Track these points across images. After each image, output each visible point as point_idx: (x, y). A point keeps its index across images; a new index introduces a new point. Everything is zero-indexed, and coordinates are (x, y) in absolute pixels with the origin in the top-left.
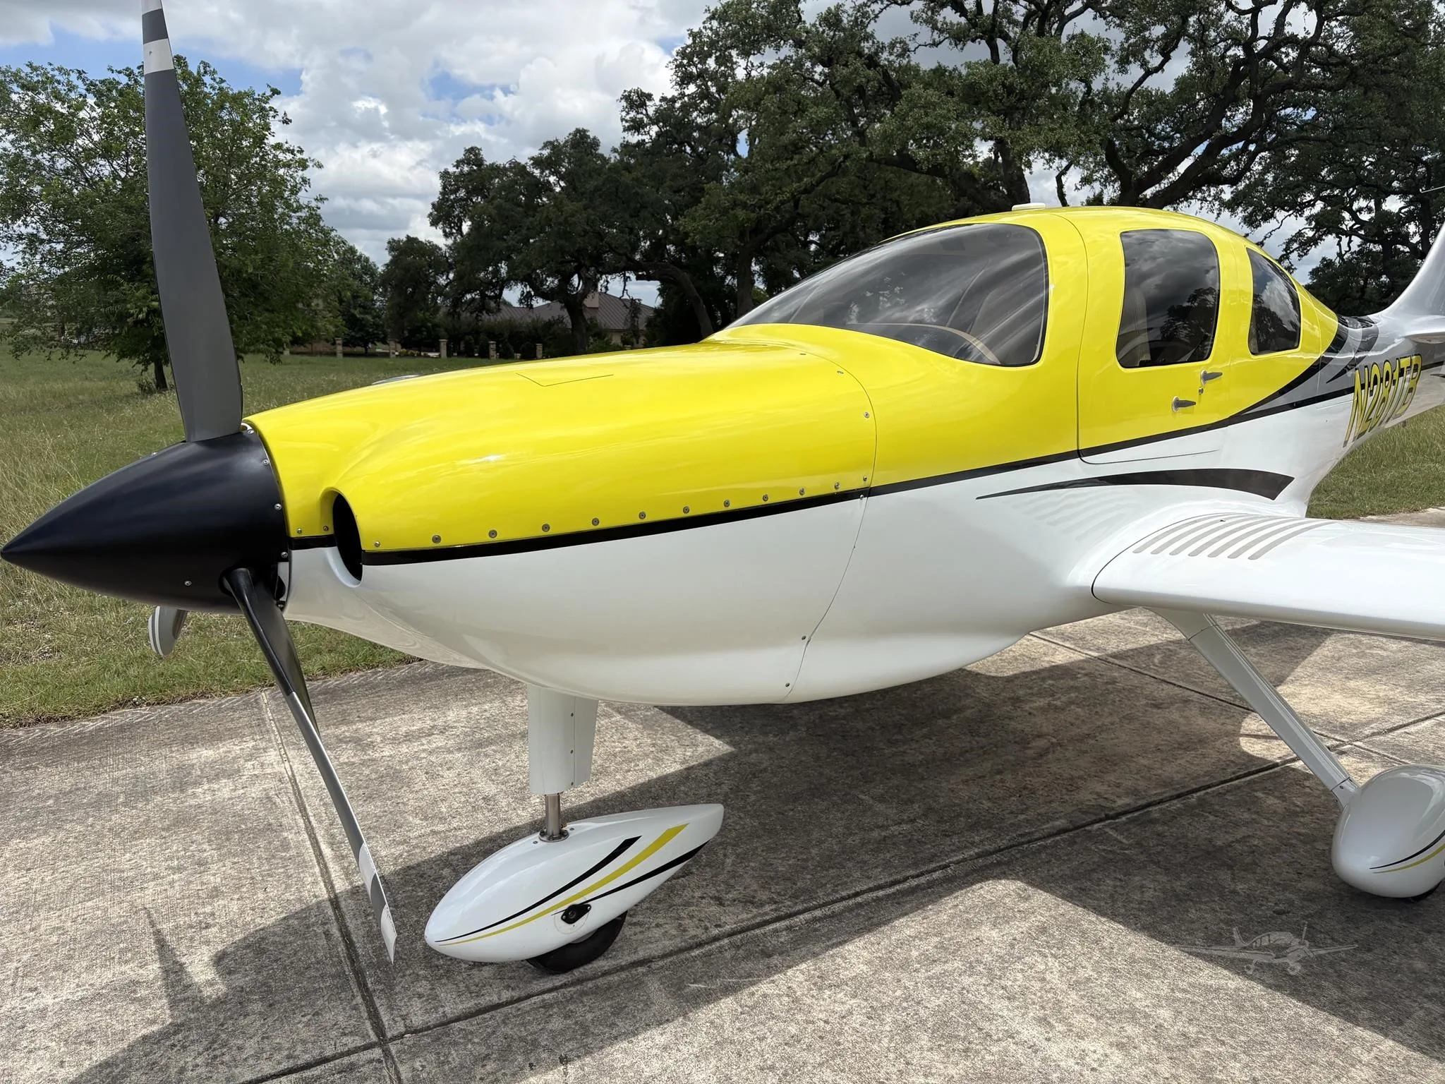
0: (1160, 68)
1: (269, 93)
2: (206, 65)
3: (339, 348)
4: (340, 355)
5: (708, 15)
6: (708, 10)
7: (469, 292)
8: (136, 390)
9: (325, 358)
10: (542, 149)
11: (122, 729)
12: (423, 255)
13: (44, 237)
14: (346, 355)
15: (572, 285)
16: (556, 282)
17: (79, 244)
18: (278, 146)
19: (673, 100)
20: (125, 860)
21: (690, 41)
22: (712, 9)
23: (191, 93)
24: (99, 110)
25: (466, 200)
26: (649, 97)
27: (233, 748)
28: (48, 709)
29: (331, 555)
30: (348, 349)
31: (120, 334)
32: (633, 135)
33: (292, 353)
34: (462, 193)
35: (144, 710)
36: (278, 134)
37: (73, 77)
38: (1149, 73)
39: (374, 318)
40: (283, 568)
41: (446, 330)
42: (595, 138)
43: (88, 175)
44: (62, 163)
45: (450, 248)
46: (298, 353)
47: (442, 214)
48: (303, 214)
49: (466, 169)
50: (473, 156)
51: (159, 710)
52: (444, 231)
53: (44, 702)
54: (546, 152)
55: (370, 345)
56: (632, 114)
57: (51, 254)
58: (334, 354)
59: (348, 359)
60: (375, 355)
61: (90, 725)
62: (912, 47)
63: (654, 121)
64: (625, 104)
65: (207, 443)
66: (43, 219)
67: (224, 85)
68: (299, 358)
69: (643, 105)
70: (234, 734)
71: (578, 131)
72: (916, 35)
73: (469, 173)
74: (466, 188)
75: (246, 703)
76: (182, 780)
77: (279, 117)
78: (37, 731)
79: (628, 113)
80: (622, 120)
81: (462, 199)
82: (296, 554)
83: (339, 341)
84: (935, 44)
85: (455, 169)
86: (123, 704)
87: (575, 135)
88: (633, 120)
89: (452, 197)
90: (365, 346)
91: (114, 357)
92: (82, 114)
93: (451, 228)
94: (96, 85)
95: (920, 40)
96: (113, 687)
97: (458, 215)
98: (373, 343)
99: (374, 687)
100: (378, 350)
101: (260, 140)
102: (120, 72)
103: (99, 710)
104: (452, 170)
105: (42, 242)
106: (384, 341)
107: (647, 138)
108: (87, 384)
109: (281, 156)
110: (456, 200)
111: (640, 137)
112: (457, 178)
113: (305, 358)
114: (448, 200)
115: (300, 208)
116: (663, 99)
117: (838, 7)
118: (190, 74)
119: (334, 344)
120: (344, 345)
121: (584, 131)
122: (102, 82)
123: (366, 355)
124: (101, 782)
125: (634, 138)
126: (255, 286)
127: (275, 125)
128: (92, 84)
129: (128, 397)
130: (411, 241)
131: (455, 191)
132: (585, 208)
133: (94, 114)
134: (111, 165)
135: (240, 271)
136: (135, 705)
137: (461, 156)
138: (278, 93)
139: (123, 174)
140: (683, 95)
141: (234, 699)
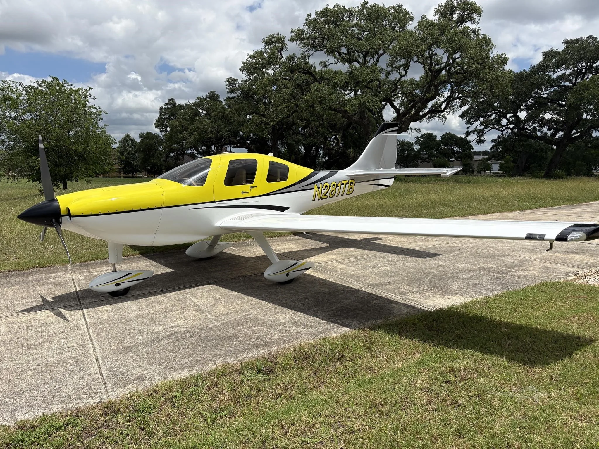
0: (405, 74)
1: (88, 89)
2: (65, 81)
3: (122, 175)
4: (122, 177)
5: (248, 57)
6: (248, 55)
7: (172, 152)
8: (39, 193)
9: (116, 178)
10: (196, 100)
11: (34, 272)
12: (153, 139)
13: (7, 140)
14: (124, 177)
15: (211, 149)
16: (205, 148)
17: (19, 142)
18: (91, 107)
19: (246, 81)
20: (35, 289)
21: (243, 65)
22: (250, 55)
23: (60, 89)
24: (27, 97)
25: (169, 118)
26: (236, 80)
27: (60, 274)
28: (16, 268)
29: (68, 217)
30: (125, 175)
31: (33, 173)
32: (231, 94)
33: (103, 177)
34: (167, 116)
35: (39, 269)
36: (91, 102)
37: (18, 85)
38: (402, 77)
39: (136, 162)
40: (60, 219)
41: (165, 166)
42: (218, 94)
43: (23, 118)
44: (13, 115)
45: (163, 136)
46: (105, 177)
47: (160, 124)
48: (100, 130)
49: (169, 106)
50: (172, 102)
51: (43, 269)
52: (160, 130)
53: (15, 267)
54: (198, 101)
55: (135, 173)
56: (230, 86)
57: (9, 146)
58: (120, 177)
59: (125, 179)
60: (136, 177)
61: (26, 271)
62: (327, 64)
63: (239, 89)
64: (227, 83)
65: (49, 201)
66: (7, 134)
67: (72, 87)
68: (105, 179)
69: (234, 83)
70: (60, 272)
71: (211, 92)
72: (328, 60)
73: (170, 108)
74: (169, 113)
75: (64, 267)
76: (47, 278)
77: (92, 97)
78: (14, 272)
79: (229, 86)
80: (227, 88)
81: (167, 118)
82: (62, 217)
83: (122, 172)
84: (335, 63)
85: (165, 106)
86: (34, 268)
87: (210, 94)
88: (231, 89)
89: (164, 117)
90: (133, 174)
91: (31, 182)
92: (20, 98)
93: (163, 129)
94: (26, 88)
95: (330, 61)
96: (31, 264)
97: (166, 124)
98: (136, 173)
99: (97, 263)
100: (138, 175)
101: (85, 106)
102: (34, 83)
103: (28, 269)
104: (164, 107)
105: (6, 142)
106: (140, 172)
107: (236, 95)
108: (20, 191)
109: (92, 110)
110: (165, 118)
111: (234, 95)
112: (165, 109)
113: (108, 179)
114: (162, 118)
115: (99, 128)
116: (242, 81)
117: (294, 54)
118: (60, 83)
119: (120, 173)
120: (124, 173)
121: (214, 92)
122: (28, 87)
123: (133, 177)
124: (30, 279)
125: (232, 95)
126: (82, 156)
127: (90, 99)
128: (24, 87)
129: (36, 196)
130: (148, 133)
131: (165, 115)
132: (212, 123)
133: (25, 98)
134: (31, 115)
135: (76, 151)
136: (37, 268)
137: (167, 102)
138: (92, 89)
139: (35, 118)
140: (250, 79)
141: (61, 266)
